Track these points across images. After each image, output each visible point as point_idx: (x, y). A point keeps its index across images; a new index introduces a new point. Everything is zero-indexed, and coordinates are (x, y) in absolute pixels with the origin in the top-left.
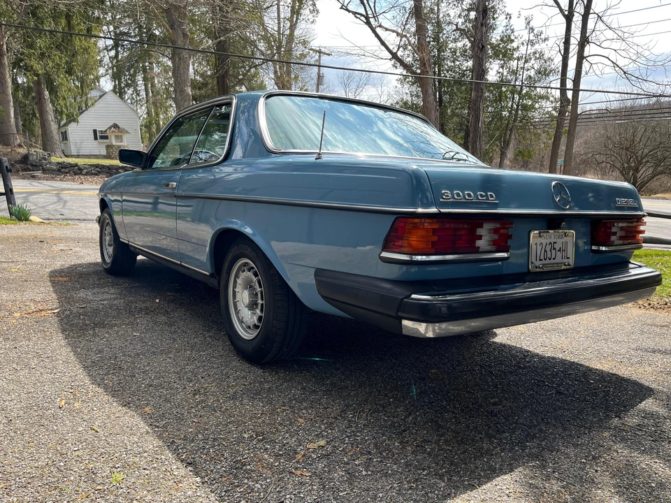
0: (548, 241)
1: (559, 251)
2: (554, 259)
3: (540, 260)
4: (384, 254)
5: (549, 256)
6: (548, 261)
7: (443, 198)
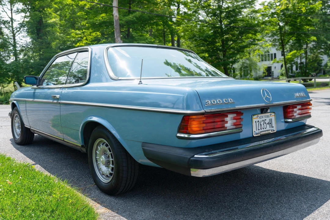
0: (262, 120)
1: (268, 124)
2: (266, 128)
3: (259, 130)
4: (178, 135)
5: (263, 127)
6: (262, 130)
7: (207, 104)
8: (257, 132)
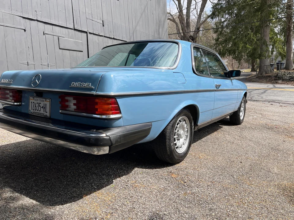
0: (37, 102)
1: (42, 107)
2: (39, 111)
8: (32, 111)
